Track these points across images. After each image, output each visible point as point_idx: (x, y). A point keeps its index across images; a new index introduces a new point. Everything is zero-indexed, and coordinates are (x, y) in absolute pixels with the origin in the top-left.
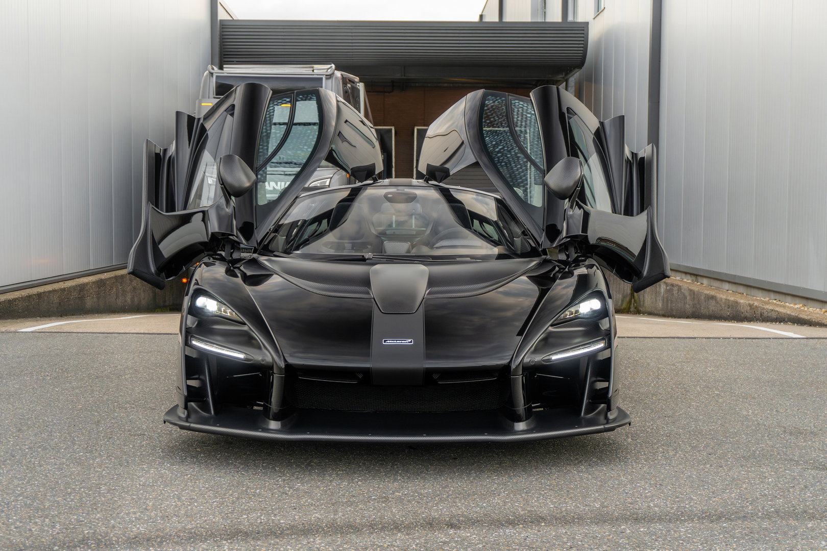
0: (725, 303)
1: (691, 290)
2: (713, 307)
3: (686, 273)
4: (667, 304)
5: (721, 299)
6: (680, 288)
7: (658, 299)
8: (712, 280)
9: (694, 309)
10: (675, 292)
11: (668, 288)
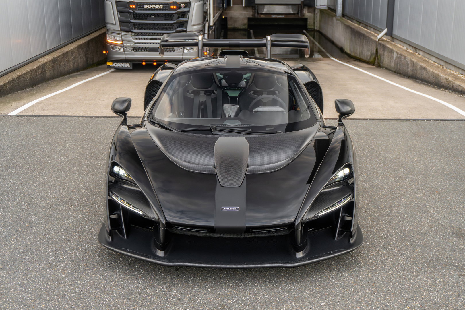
0: (432, 74)
1: (412, 61)
2: (424, 74)
3: (410, 45)
4: (397, 66)
5: (430, 71)
6: (405, 58)
7: (392, 61)
8: (425, 53)
9: (413, 73)
10: (402, 59)
11: (398, 56)
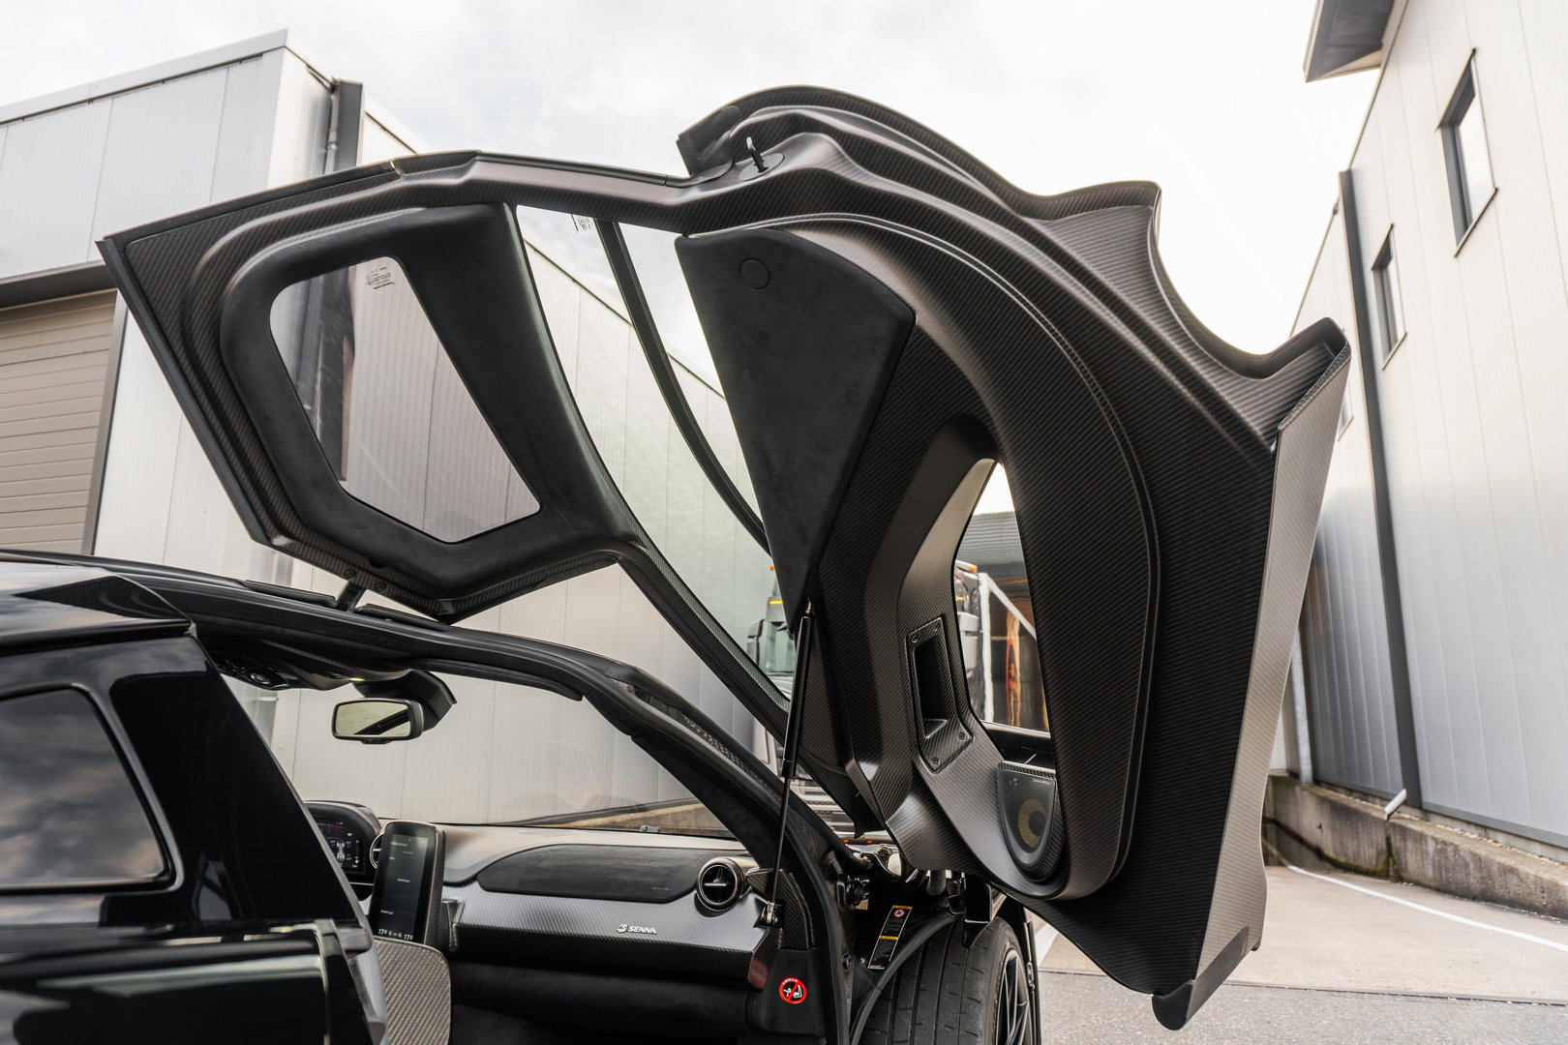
0: (1535, 883)
1: (1474, 855)
2: (1514, 888)
3: (1469, 823)
4: (1441, 872)
5: (1527, 875)
6: (1456, 849)
7: (1425, 861)
8: (1512, 837)
9: (1483, 886)
10: (1450, 855)
11: (1439, 846)
